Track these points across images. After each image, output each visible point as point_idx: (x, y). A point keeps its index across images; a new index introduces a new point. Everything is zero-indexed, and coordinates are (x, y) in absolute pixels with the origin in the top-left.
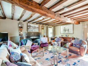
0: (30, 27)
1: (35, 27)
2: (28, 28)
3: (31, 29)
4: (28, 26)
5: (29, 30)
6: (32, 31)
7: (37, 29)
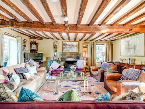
0: (66, 46)
1: (73, 45)
2: (64, 47)
3: (67, 48)
4: (63, 45)
5: (65, 49)
6: (68, 50)
7: (76, 48)
